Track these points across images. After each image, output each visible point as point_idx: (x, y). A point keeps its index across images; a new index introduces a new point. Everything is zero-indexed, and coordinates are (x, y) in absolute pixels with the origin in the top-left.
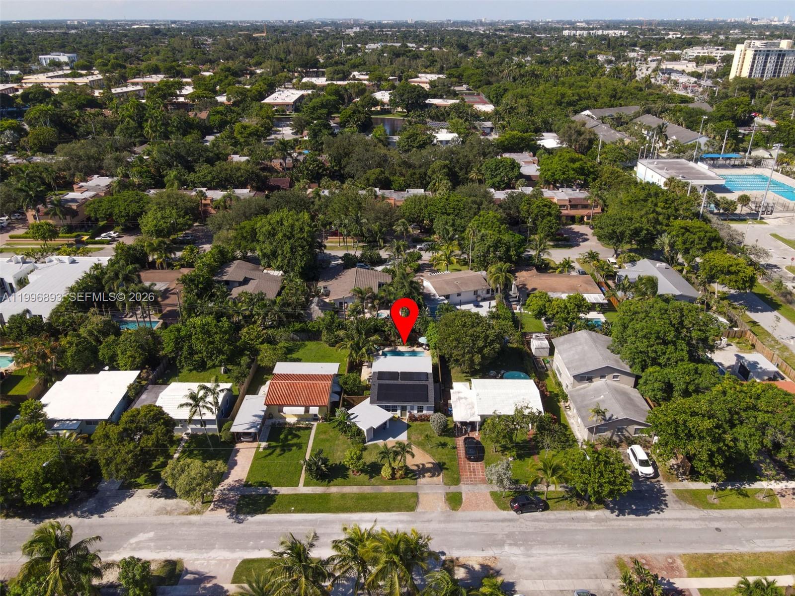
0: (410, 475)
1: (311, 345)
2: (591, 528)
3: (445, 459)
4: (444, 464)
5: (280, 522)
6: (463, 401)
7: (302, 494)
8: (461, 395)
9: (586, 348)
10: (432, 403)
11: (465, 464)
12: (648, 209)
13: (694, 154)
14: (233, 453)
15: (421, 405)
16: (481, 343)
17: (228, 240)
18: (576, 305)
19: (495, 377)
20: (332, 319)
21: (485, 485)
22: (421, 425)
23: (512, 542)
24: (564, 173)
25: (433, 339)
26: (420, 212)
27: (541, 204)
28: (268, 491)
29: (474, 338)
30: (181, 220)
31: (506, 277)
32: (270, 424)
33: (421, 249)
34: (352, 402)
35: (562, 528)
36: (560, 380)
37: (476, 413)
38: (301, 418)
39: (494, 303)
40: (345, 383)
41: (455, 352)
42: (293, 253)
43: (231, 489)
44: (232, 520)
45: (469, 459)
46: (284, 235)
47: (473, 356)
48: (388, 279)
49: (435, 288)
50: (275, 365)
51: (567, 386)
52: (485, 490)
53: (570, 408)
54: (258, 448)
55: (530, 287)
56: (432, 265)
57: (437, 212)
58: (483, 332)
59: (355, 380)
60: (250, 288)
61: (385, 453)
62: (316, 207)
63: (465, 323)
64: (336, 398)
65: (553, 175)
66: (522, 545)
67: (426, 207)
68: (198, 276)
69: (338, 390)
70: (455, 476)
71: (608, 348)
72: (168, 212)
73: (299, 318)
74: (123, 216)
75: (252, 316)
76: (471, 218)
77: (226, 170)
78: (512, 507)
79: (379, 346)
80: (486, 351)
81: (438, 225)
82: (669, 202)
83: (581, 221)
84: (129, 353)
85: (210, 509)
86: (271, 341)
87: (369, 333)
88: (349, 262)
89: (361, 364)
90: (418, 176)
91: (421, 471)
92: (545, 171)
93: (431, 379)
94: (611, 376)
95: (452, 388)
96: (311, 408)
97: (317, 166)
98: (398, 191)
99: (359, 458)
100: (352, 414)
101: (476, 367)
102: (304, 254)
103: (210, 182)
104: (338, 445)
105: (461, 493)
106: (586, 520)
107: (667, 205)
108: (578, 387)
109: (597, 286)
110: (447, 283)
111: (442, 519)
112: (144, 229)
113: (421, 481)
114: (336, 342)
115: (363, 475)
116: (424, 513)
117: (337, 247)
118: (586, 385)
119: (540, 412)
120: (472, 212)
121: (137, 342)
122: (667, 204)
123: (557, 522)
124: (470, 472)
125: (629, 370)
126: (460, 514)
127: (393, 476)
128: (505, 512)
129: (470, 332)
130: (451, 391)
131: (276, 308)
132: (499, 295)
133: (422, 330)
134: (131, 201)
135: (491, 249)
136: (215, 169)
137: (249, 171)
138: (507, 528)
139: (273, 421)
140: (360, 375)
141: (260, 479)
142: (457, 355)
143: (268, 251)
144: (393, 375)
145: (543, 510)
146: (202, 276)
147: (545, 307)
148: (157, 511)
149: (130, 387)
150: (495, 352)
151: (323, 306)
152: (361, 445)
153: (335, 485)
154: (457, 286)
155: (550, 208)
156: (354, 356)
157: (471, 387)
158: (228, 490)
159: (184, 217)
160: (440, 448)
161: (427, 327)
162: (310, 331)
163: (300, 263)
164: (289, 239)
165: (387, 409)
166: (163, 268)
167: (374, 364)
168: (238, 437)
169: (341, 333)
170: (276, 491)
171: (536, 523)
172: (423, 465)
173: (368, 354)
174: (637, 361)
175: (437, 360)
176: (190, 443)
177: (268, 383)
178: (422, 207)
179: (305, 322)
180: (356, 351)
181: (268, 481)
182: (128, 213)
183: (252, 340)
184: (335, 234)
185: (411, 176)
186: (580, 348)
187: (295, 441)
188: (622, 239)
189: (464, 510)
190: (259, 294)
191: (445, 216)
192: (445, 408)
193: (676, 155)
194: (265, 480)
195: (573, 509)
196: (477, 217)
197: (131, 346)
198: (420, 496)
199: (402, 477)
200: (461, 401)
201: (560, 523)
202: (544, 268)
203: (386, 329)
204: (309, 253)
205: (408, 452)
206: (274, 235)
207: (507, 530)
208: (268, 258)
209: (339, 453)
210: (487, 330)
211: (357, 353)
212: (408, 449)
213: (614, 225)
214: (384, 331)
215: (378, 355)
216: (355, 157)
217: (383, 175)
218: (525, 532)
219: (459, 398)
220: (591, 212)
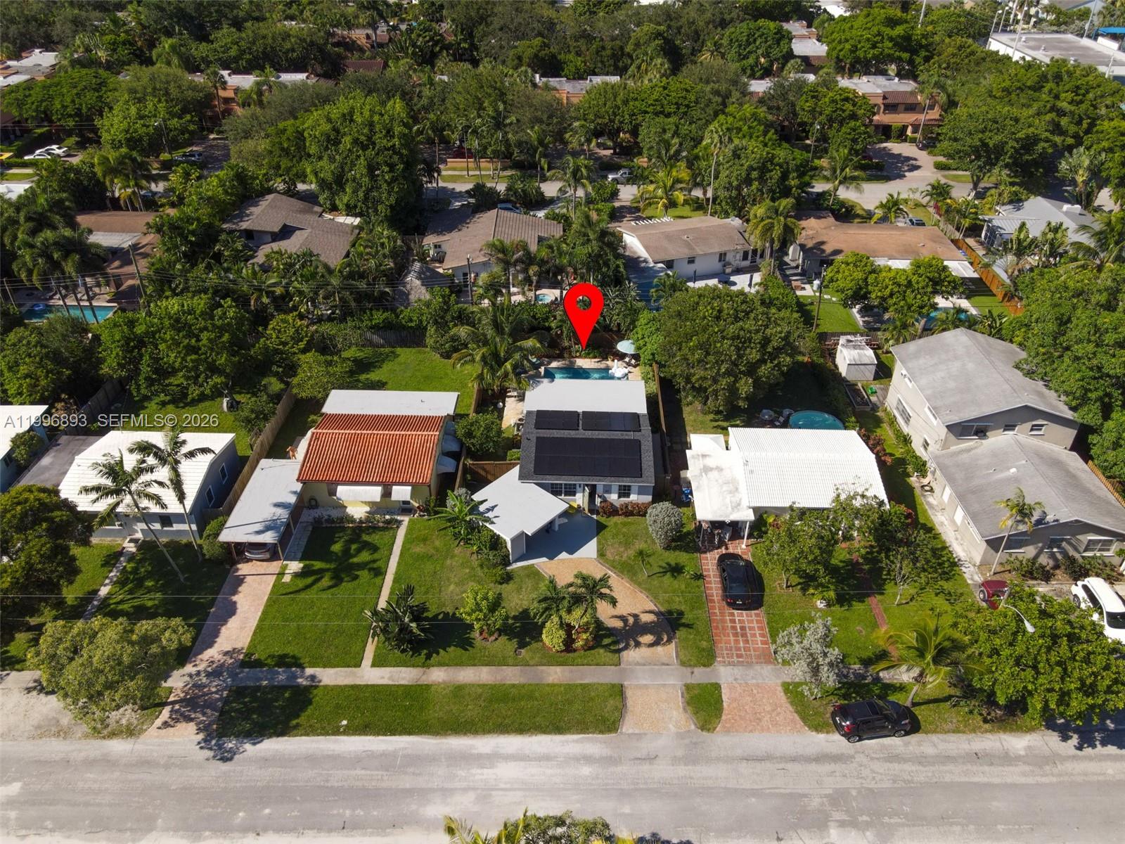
0: (606, 641)
1: (406, 355)
2: (1023, 780)
3: (678, 604)
4: (681, 614)
5: (313, 760)
6: (714, 474)
7: (367, 686)
8: (710, 462)
9: (970, 366)
10: (649, 479)
11: (722, 614)
12: (1041, 104)
13: (1087, 27)
14: (226, 588)
15: (626, 482)
16: (754, 355)
17: (257, 157)
18: (930, 280)
19: (771, 424)
20: (445, 303)
21: (770, 667)
22: (624, 524)
23: (846, 818)
24: (874, 46)
25: (649, 346)
26: (615, 114)
27: (838, 97)
28: (295, 677)
29: (741, 342)
30: (174, 122)
31: (786, 226)
32: (310, 519)
33: (615, 181)
34: (482, 473)
35: (957, 779)
36: (906, 429)
37: (745, 503)
38: (376, 508)
39: (757, 278)
40: (469, 434)
41: (699, 373)
42: (373, 177)
43: (215, 673)
44: (210, 754)
45: (732, 605)
46: (356, 141)
47: (736, 381)
48: (557, 231)
49: (646, 248)
50: (327, 396)
51: (926, 445)
52: (770, 678)
53: (932, 490)
54: (281, 574)
55: (828, 248)
56: (638, 209)
57: (646, 112)
58: (757, 331)
59: (488, 428)
60: (292, 245)
61: (553, 599)
62: (425, 101)
63: (720, 311)
64: (449, 466)
65: (854, 49)
66: (868, 825)
67: (626, 102)
68: (189, 220)
69: (454, 447)
70: (704, 644)
71: (1017, 367)
72: (150, 106)
73: (381, 301)
74: (70, 116)
75: (287, 296)
76: (708, 123)
77: (264, 37)
78: (838, 728)
79: (539, 358)
80: (764, 370)
81: (648, 136)
82: (1082, 91)
83: (901, 136)
84: (23, 369)
85: (158, 722)
86: (324, 347)
87: (519, 332)
88: (484, 200)
89: (502, 394)
90: (609, 52)
91: (630, 633)
92: (840, 42)
93: (646, 428)
94: (1028, 425)
95: (688, 446)
96: (394, 487)
97: (432, 39)
98: (574, 79)
99: (495, 605)
100: (482, 502)
101: (741, 403)
102: (394, 180)
103: (236, 59)
104: (451, 568)
105: (717, 687)
106: (1007, 759)
107: (1078, 98)
108: (953, 448)
109: (953, 246)
110: (669, 237)
111: (680, 753)
112: (105, 137)
113: (631, 655)
114: (453, 349)
115: (504, 639)
116: (639, 736)
117: (462, 176)
118: (971, 444)
119: (881, 503)
120: (710, 111)
121: (43, 346)
122: (1077, 95)
123: (943, 763)
124: (736, 635)
125: (1069, 414)
126: (719, 740)
127: (569, 644)
128: (822, 736)
129: (732, 330)
130: (687, 451)
131: (335, 281)
132: (767, 263)
133: (623, 328)
134: (86, 88)
135: (755, 174)
136: (244, 35)
137: (304, 40)
138: (830, 779)
139: (316, 513)
140: (501, 417)
141: (278, 650)
142: (704, 379)
143: (327, 175)
144: (567, 419)
145: (907, 733)
146: (198, 219)
147: (867, 285)
148: (38, 727)
149: (18, 441)
150: (782, 373)
151: (429, 278)
152: (499, 571)
153: (440, 664)
154: (688, 245)
155: (854, 105)
156: (488, 377)
157: (727, 442)
158: (208, 675)
159: (180, 117)
160: (667, 578)
161: (633, 322)
162: (404, 327)
163: (387, 198)
164: (365, 148)
165: (555, 491)
166: (135, 209)
167: (528, 394)
168: (238, 552)
169: (463, 331)
170: (313, 677)
171: (896, 767)
172: (636, 616)
173: (518, 375)
174: (1093, 395)
175: (655, 387)
176: (141, 561)
177: (309, 434)
178: (619, 102)
179: (393, 310)
180: (492, 367)
181: (296, 653)
182: (79, 109)
183: (284, 344)
184: (460, 153)
185: (597, 52)
186: (955, 366)
187: (364, 556)
188: (997, 159)
189: (727, 731)
190: (304, 255)
191: (661, 119)
192: (676, 487)
193: (1055, 28)
194: (290, 650)
195: (974, 731)
196: (721, 117)
197: (29, 355)
198: (629, 693)
199: (588, 647)
200: (711, 475)
201: (950, 767)
202: (845, 214)
203: (553, 325)
204: (405, 178)
205: (602, 596)
206: (337, 143)
207: (830, 785)
208: (330, 189)
209: (452, 587)
210: (767, 326)
211: (493, 371)
212: (604, 591)
213: (983, 132)
214: (549, 329)
215: (538, 375)
216: (497, 22)
217: (547, 51)
218: (871, 790)
219: (707, 470)
220: (922, 118)
